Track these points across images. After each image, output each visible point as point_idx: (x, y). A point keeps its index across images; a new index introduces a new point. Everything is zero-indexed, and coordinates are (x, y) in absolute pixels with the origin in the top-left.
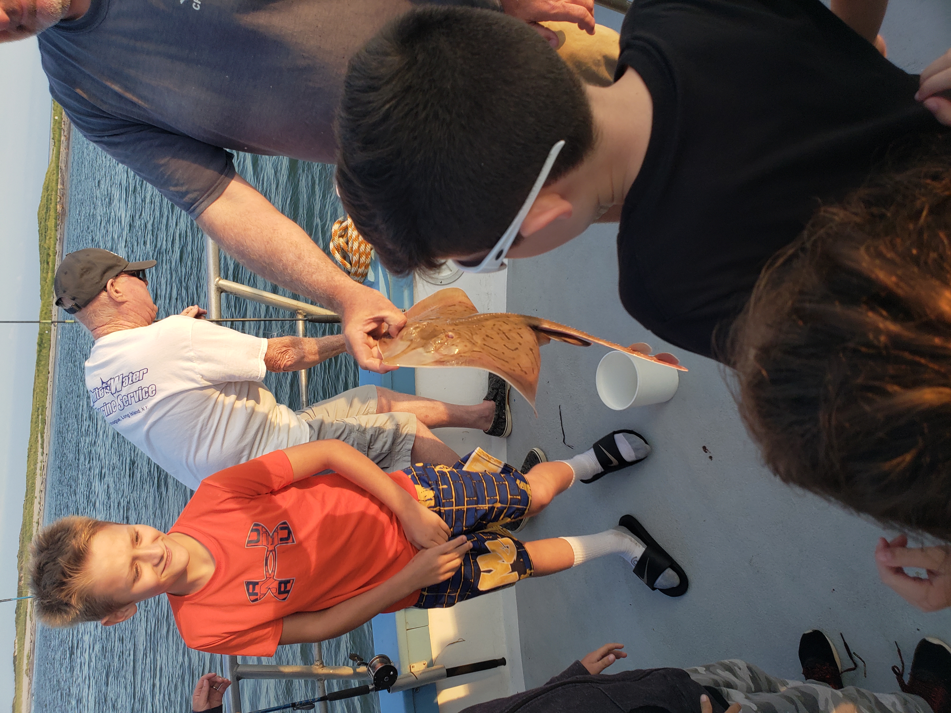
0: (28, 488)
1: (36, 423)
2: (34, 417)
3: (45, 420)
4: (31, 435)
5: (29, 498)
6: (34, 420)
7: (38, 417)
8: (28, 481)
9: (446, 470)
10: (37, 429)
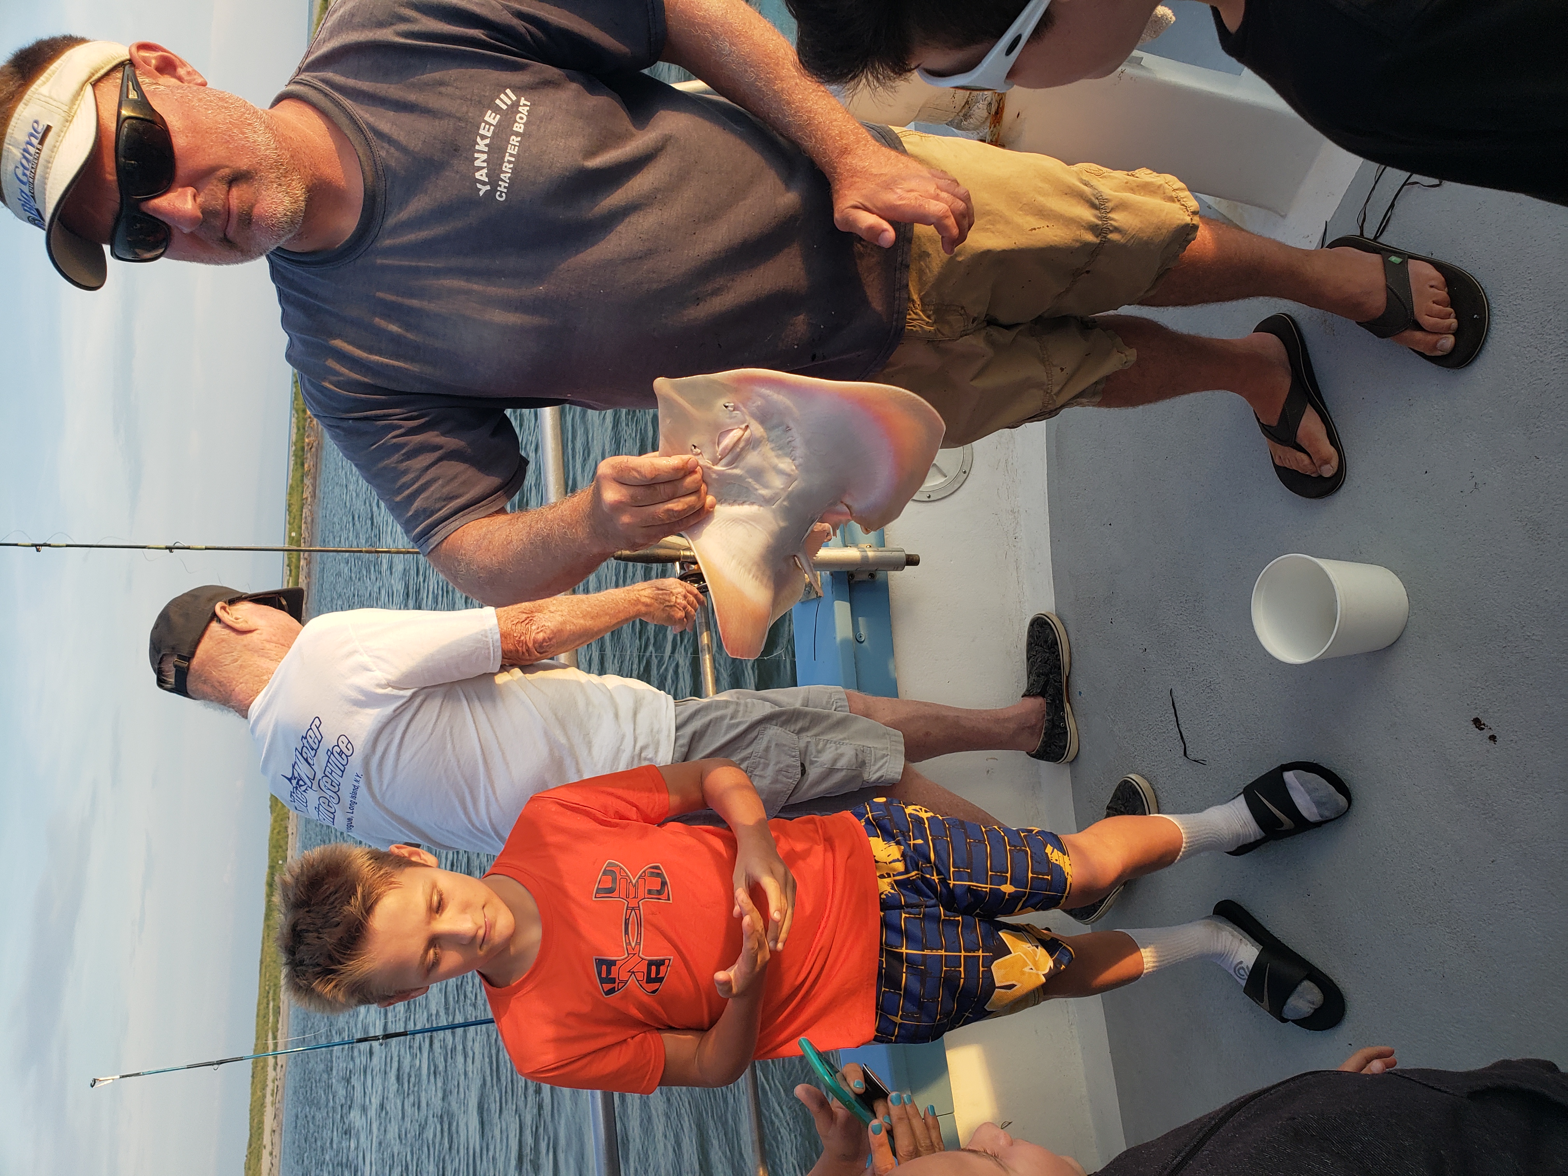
0: (253, 1131)
1: (265, 1017)
2: (262, 1007)
3: (279, 1007)
4: (257, 1039)
5: (255, 1148)
6: (262, 1012)
7: (268, 1007)
8: (252, 1119)
9: (924, 815)
10: (266, 1028)
